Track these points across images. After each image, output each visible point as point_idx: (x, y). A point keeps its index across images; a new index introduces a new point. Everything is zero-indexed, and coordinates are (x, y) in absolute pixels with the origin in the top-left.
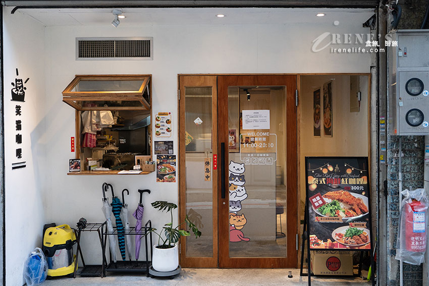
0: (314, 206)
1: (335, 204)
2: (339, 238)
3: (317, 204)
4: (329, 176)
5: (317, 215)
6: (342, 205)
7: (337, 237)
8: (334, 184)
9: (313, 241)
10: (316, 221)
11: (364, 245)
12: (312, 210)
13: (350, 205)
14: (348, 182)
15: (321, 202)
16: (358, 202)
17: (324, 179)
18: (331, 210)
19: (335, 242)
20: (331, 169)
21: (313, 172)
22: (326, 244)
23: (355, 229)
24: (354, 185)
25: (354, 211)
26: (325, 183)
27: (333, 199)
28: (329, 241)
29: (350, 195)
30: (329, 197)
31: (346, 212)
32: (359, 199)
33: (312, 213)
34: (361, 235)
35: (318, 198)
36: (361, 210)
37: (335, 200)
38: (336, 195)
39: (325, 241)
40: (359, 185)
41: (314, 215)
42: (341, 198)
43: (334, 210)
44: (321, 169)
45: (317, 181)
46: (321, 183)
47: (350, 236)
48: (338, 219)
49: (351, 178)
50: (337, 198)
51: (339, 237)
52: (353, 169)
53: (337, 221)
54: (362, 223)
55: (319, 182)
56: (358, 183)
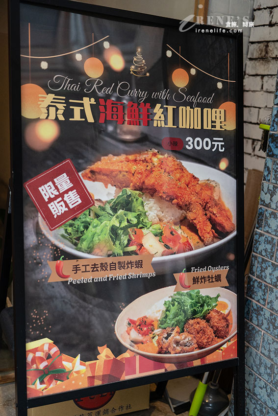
0: (48, 216)
1: (127, 205)
2: (140, 337)
3: (57, 209)
4: (109, 91)
5: (59, 254)
6: (152, 209)
7: (135, 335)
8: (126, 127)
9: (42, 366)
10: (54, 278)
11: (218, 348)
12: (39, 233)
13: (180, 207)
14: (175, 120)
15: (73, 199)
16: (206, 194)
17: (87, 102)
18: (114, 230)
19: (127, 355)
20: (117, 62)
21: (44, 65)
22: (93, 367)
23: (194, 293)
24: (194, 133)
25: (193, 228)
26: (91, 119)
27: (120, 185)
28: (105, 353)
29: (182, 169)
30: (108, 177)
31: (167, 233)
32: (209, 186)
33: (37, 247)
34: (213, 314)
35: (64, 182)
36: (214, 224)
37: (129, 191)
38: (134, 168)
39: (89, 354)
40: (212, 134)
41: (46, 255)
42: (150, 181)
43: (125, 229)
44: (79, 57)
45: (61, 107)
46: (77, 117)
47: (178, 323)
48: (139, 264)
49: (185, 104)
50: (136, 180)
51: (140, 331)
52: (193, 72)
53: (133, 273)
54: (214, 271)
55: (68, 113)
56: (207, 126)
